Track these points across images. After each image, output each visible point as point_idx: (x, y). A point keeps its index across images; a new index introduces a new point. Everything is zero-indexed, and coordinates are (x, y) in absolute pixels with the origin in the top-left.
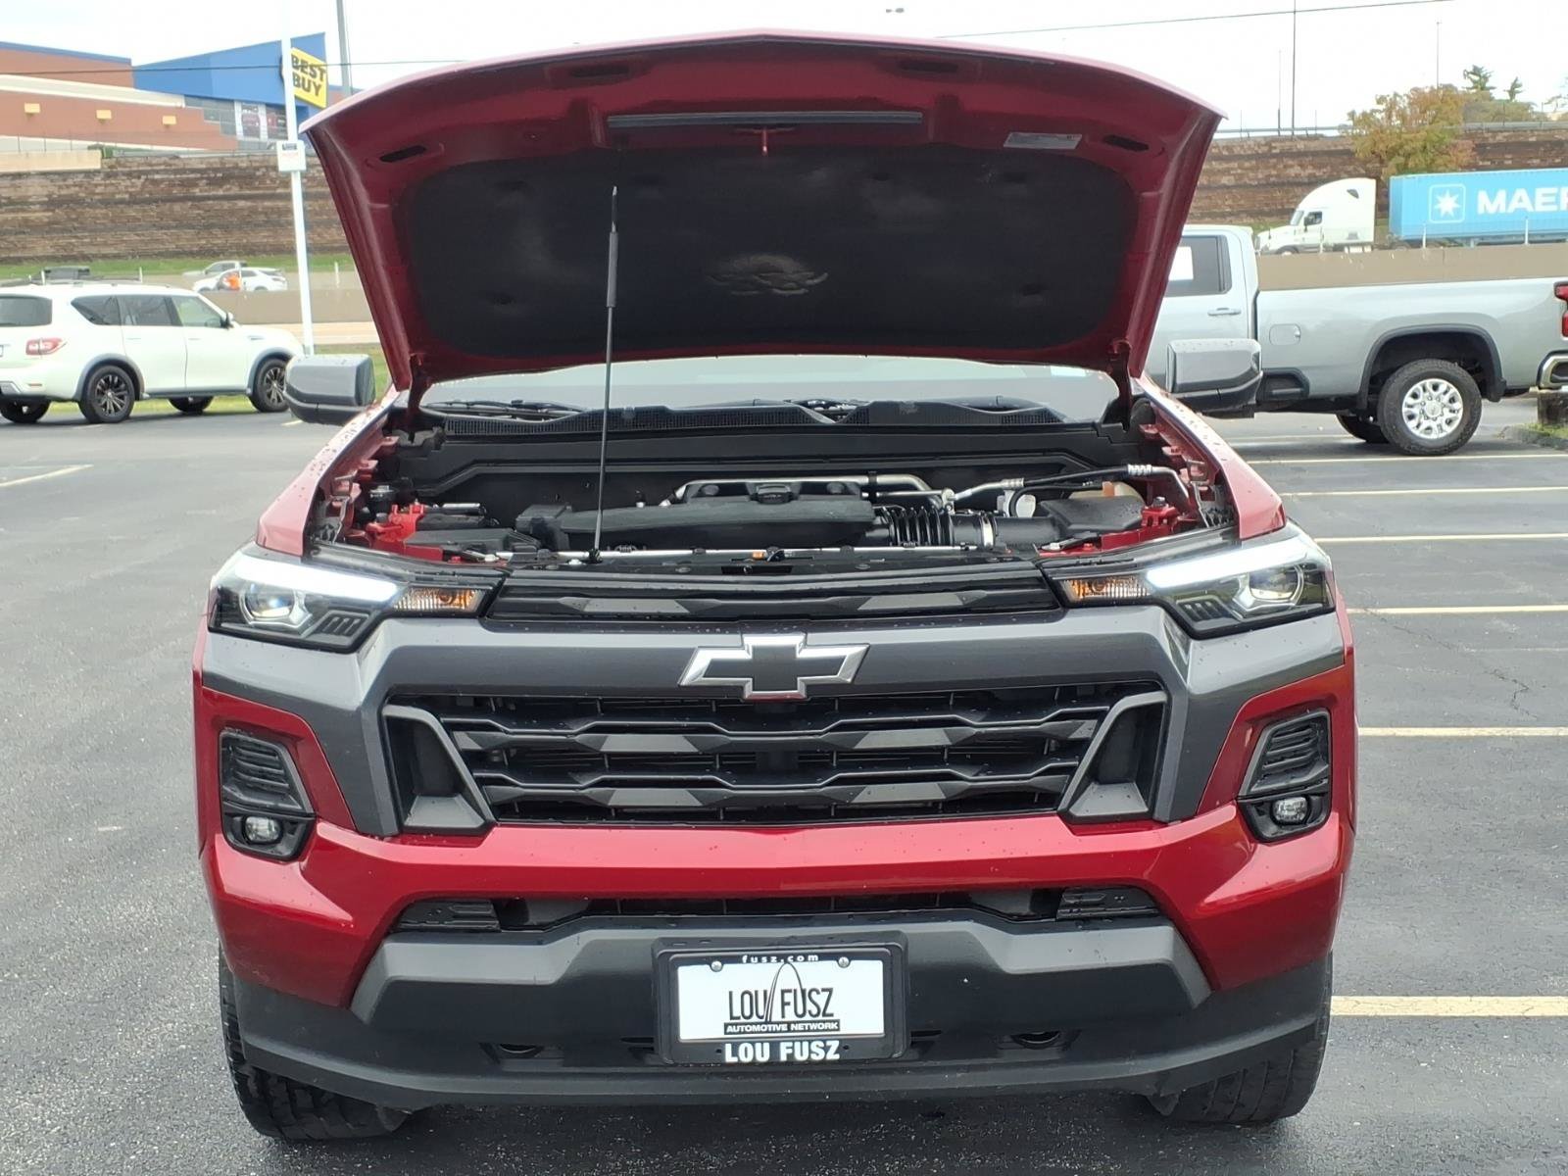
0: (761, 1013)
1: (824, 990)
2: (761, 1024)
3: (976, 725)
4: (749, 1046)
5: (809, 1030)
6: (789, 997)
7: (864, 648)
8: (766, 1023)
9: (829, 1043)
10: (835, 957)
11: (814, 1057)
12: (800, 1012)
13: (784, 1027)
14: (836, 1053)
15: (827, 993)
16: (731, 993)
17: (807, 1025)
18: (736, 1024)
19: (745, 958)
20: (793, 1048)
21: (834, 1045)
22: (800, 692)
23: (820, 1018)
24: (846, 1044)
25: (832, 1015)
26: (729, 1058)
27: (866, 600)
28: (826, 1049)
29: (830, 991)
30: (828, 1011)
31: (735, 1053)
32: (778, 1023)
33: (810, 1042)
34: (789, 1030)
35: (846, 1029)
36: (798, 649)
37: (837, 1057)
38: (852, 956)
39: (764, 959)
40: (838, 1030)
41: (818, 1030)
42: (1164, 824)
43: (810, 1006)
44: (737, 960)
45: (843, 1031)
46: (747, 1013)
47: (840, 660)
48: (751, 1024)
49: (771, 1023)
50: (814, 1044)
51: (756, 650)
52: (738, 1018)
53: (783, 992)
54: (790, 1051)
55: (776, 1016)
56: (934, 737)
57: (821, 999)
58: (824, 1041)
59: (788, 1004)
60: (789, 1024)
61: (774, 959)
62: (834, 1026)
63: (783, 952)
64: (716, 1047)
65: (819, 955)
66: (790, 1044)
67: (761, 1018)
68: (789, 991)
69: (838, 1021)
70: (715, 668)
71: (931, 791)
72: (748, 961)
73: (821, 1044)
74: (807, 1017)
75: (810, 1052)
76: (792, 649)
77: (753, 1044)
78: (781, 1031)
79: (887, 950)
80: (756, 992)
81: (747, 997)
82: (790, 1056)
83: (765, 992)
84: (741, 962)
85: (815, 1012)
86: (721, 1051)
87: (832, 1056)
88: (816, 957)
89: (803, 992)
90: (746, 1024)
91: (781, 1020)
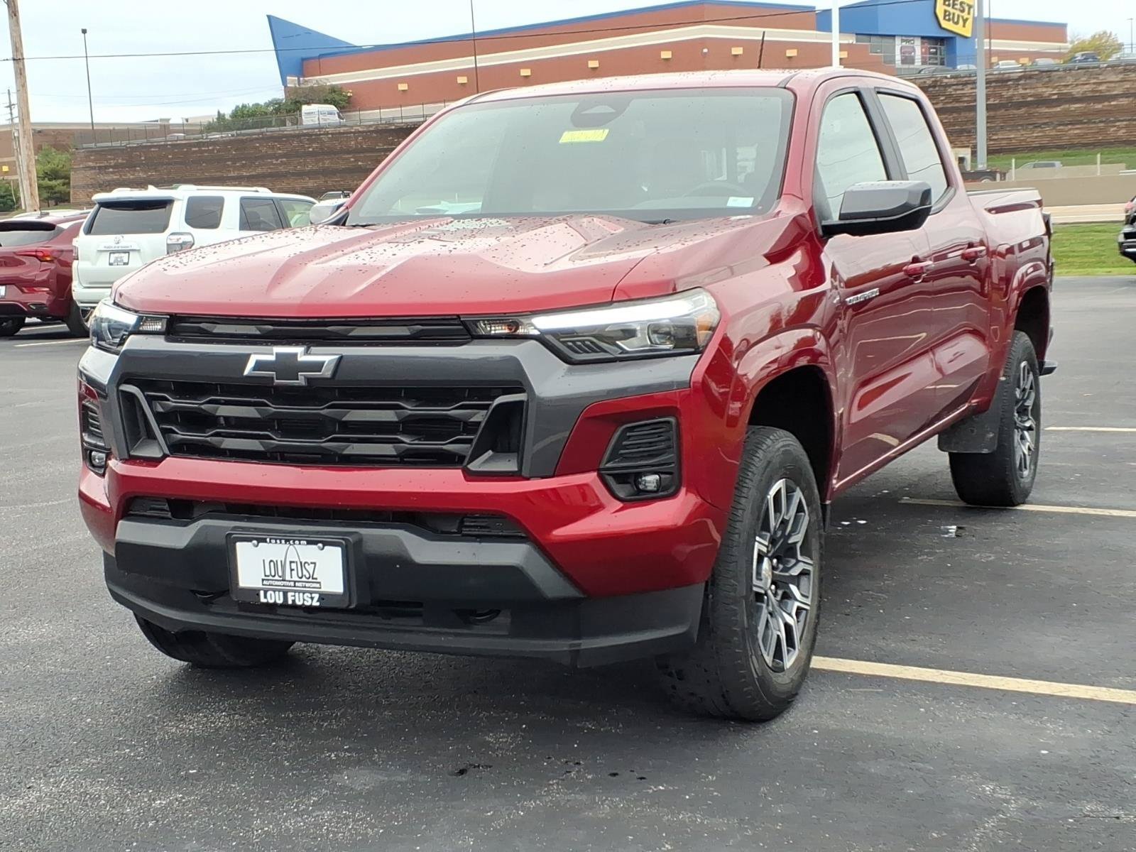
0: (280, 574)
1: (312, 563)
2: (281, 581)
3: (410, 409)
4: (272, 593)
5: (305, 587)
6: (294, 566)
7: (337, 357)
8: (283, 580)
9: (313, 595)
10: (315, 543)
11: (306, 603)
12: (300, 575)
13: (292, 584)
14: (318, 601)
15: (313, 565)
16: (264, 561)
17: (304, 583)
18: (268, 580)
19: (268, 540)
20: (294, 596)
21: (316, 596)
22: (301, 381)
23: (310, 580)
24: (323, 597)
25: (316, 579)
26: (263, 600)
27: (354, 329)
28: (312, 598)
29: (315, 563)
30: (314, 577)
31: (265, 597)
32: (290, 581)
33: (304, 593)
34: (295, 586)
35: (325, 589)
36: (299, 356)
37: (318, 604)
38: (325, 544)
39: (278, 541)
40: (320, 588)
41: (309, 587)
42: (528, 479)
43: (305, 572)
44: (264, 541)
45: (323, 589)
46: (273, 574)
47: (323, 363)
48: (276, 580)
49: (285, 580)
50: (306, 595)
51: (277, 355)
52: (268, 576)
53: (291, 562)
54: (293, 598)
55: (288, 578)
56: (389, 416)
57: (310, 568)
58: (311, 594)
59: (293, 570)
60: (295, 582)
61: (283, 541)
62: (318, 585)
63: (288, 538)
64: (255, 592)
65: (307, 541)
66: (293, 594)
67: (280, 577)
68: (293, 562)
69: (319, 583)
70: (259, 365)
71: (388, 449)
72: (270, 542)
73: (309, 595)
74: (304, 579)
75: (304, 600)
76: (295, 355)
77: (274, 591)
78: (290, 586)
79: (344, 542)
80: (277, 562)
81: (272, 564)
82: (294, 601)
83: (281, 562)
84: (266, 542)
85: (308, 576)
86: (258, 595)
87: (316, 604)
88: (305, 542)
89: (301, 563)
90: (273, 580)
91: (289, 579)
